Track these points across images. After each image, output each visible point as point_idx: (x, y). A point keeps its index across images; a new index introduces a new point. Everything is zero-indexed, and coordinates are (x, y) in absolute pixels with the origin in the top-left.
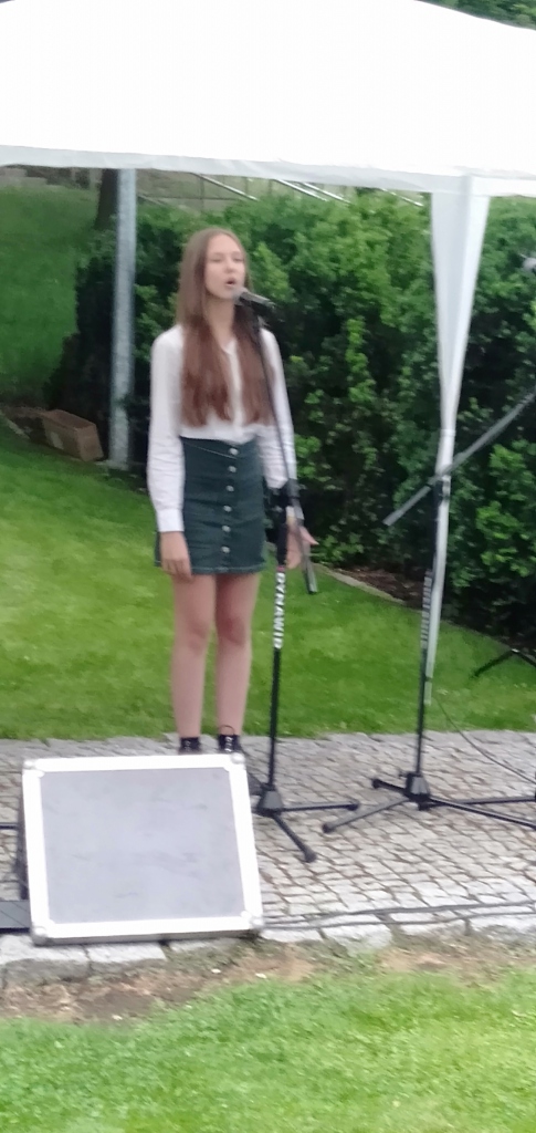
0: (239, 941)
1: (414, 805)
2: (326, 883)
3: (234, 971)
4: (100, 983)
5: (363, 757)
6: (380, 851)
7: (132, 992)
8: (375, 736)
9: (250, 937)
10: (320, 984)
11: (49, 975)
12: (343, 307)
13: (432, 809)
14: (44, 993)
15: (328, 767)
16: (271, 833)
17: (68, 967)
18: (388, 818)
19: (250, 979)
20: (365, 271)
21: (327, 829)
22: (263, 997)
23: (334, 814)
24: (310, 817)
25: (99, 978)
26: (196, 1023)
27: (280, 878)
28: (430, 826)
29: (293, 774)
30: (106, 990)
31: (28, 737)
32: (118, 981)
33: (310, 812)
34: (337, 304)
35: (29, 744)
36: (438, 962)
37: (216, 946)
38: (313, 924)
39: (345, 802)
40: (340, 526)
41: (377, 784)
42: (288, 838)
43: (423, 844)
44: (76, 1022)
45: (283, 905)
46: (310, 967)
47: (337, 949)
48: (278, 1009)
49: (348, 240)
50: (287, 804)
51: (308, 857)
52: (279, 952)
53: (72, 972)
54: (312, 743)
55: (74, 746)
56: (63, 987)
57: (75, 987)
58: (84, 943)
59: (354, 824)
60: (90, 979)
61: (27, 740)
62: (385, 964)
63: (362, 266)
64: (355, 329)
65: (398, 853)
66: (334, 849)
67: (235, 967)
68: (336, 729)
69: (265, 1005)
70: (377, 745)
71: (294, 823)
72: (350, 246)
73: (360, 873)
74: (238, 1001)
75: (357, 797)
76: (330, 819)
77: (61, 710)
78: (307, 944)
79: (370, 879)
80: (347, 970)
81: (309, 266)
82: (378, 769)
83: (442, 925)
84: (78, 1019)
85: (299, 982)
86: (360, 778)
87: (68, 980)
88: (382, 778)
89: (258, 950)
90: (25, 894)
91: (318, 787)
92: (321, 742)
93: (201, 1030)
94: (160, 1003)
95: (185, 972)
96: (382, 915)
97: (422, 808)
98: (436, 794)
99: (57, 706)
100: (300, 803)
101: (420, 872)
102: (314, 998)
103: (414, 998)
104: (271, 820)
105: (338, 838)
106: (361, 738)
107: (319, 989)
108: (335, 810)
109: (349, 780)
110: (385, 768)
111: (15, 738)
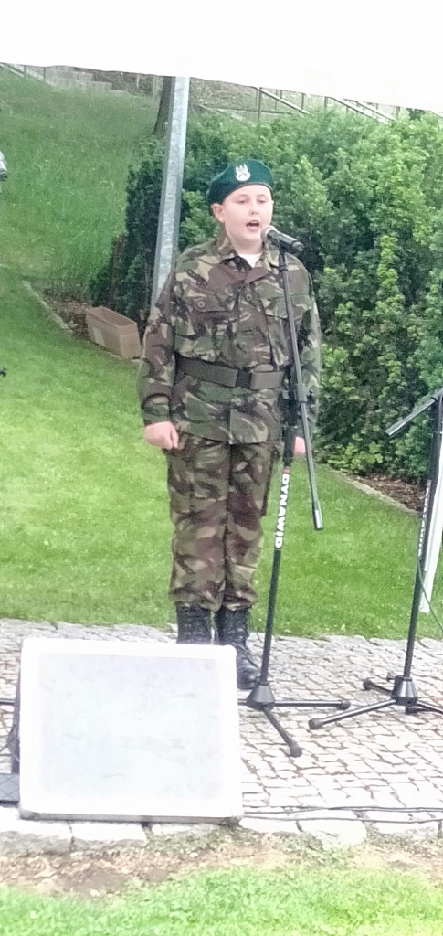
0: (218, 827)
1: (403, 708)
2: (310, 778)
3: (211, 856)
4: (81, 858)
5: (359, 660)
6: (363, 751)
7: (111, 870)
8: (373, 640)
9: (229, 824)
10: (292, 875)
11: (32, 847)
12: (378, 222)
13: (419, 713)
14: (27, 865)
15: (324, 667)
16: (260, 726)
17: (52, 841)
18: (375, 718)
19: (225, 864)
20: (401, 188)
21: (313, 725)
22: (235, 883)
23: (323, 712)
24: (300, 713)
25: (81, 853)
26: (167, 903)
27: (264, 769)
28: (416, 730)
29: (289, 671)
30: (87, 866)
31: (39, 618)
32: (98, 858)
33: (300, 708)
34: (373, 220)
35: (39, 625)
36: (408, 861)
37: (197, 830)
38: (292, 816)
39: (335, 700)
40: (362, 436)
41: (368, 685)
42: (276, 731)
43: (407, 746)
44: (55, 894)
45: (265, 796)
46: (285, 857)
47: (312, 843)
48: (249, 895)
49: (388, 159)
50: (278, 699)
51: (295, 752)
52: (256, 841)
53: (54, 847)
54: (311, 642)
55: (83, 630)
56: (45, 860)
57: (57, 861)
58: (69, 819)
59: (341, 722)
60: (72, 855)
61: (37, 621)
62: (357, 859)
63: (400, 184)
64: (388, 245)
65: (381, 753)
66: (319, 746)
67: (212, 852)
68: (337, 630)
69: (237, 891)
70: (373, 648)
71: (283, 718)
72: (388, 165)
73: (343, 770)
74: (211, 885)
75: (348, 697)
76: (318, 715)
77: (74, 595)
78: (284, 836)
79: (351, 777)
80: (320, 864)
81: (347, 180)
82: (371, 671)
83: (416, 826)
84: (57, 892)
85: (273, 871)
86: (353, 679)
87: (50, 853)
88: (373, 681)
89: (236, 837)
90: (16, 768)
91: (311, 685)
92: (320, 642)
93: (172, 911)
94: (137, 882)
95: (163, 853)
96: (359, 811)
97: (408, 712)
98: (424, 699)
99: (70, 591)
100: (292, 699)
101: (400, 773)
102: (286, 887)
103: (381, 893)
104: (262, 713)
105: (325, 736)
106: (359, 642)
107: (290, 879)
108: (326, 708)
109: (342, 680)
110: (378, 671)
111: (26, 618)
